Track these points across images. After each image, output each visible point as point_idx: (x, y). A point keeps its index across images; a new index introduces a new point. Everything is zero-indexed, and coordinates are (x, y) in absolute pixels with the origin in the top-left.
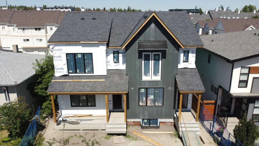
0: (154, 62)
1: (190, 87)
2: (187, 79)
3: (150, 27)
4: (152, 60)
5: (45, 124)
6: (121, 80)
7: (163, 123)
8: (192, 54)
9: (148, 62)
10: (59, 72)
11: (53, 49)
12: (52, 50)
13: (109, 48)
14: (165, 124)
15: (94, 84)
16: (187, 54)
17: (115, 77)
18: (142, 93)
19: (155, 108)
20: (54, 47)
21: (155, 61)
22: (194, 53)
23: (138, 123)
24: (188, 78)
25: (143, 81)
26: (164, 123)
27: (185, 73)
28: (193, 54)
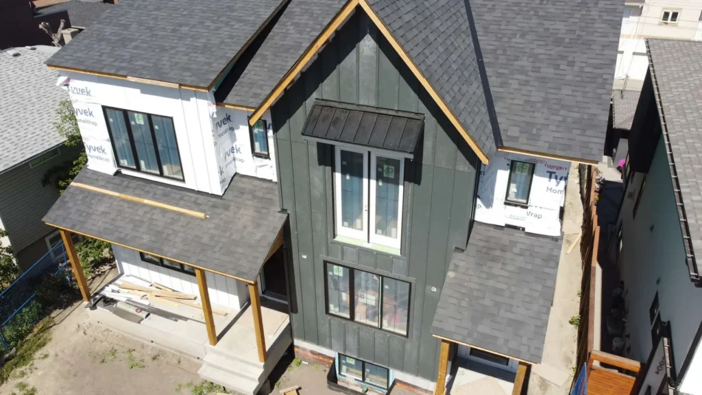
0: (378, 188)
1: (484, 328)
2: (491, 283)
3: (358, 53)
4: (369, 178)
5: (91, 283)
6: (258, 226)
7: (406, 387)
8: (547, 179)
9: (356, 179)
10: (97, 158)
11: (67, 85)
12: (65, 88)
13: (226, 106)
14: (416, 390)
15: (174, 221)
16: (525, 174)
17: (242, 211)
18: (336, 278)
19: (379, 334)
20: (68, 80)
21: (380, 184)
22: (556, 178)
23: (326, 360)
24: (500, 279)
25: (339, 243)
26: (412, 389)
27: (498, 253)
28: (553, 181)
